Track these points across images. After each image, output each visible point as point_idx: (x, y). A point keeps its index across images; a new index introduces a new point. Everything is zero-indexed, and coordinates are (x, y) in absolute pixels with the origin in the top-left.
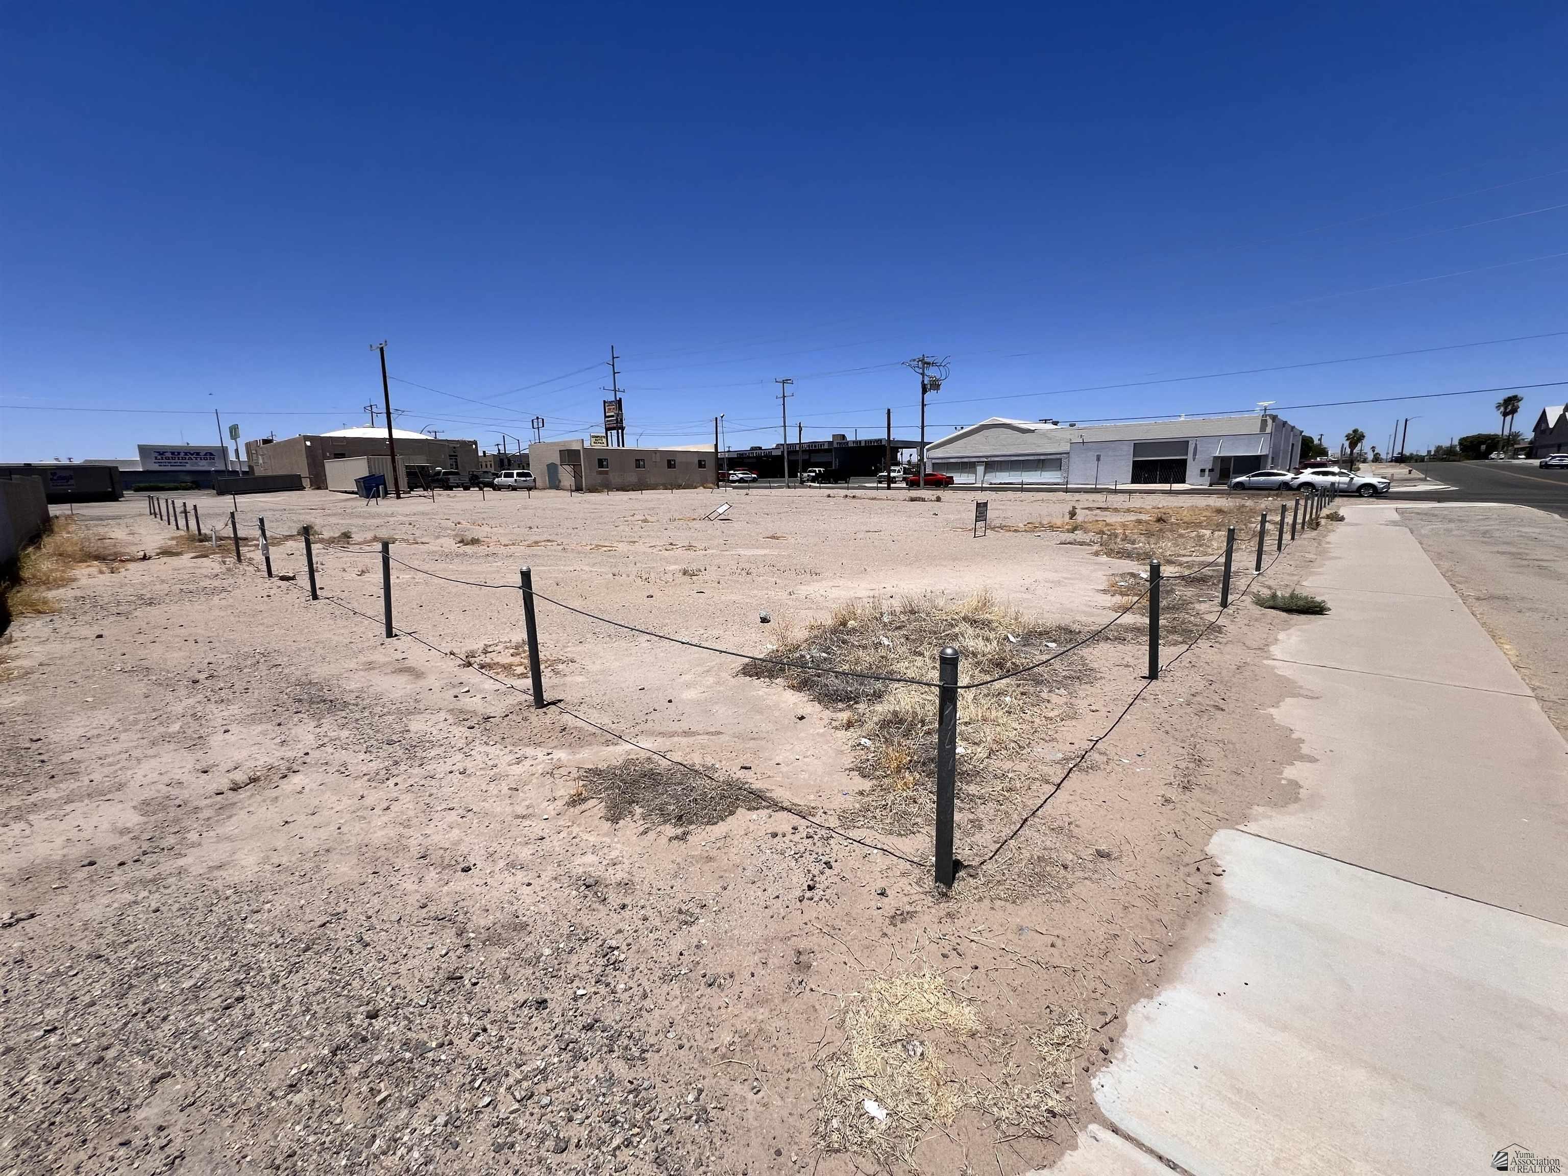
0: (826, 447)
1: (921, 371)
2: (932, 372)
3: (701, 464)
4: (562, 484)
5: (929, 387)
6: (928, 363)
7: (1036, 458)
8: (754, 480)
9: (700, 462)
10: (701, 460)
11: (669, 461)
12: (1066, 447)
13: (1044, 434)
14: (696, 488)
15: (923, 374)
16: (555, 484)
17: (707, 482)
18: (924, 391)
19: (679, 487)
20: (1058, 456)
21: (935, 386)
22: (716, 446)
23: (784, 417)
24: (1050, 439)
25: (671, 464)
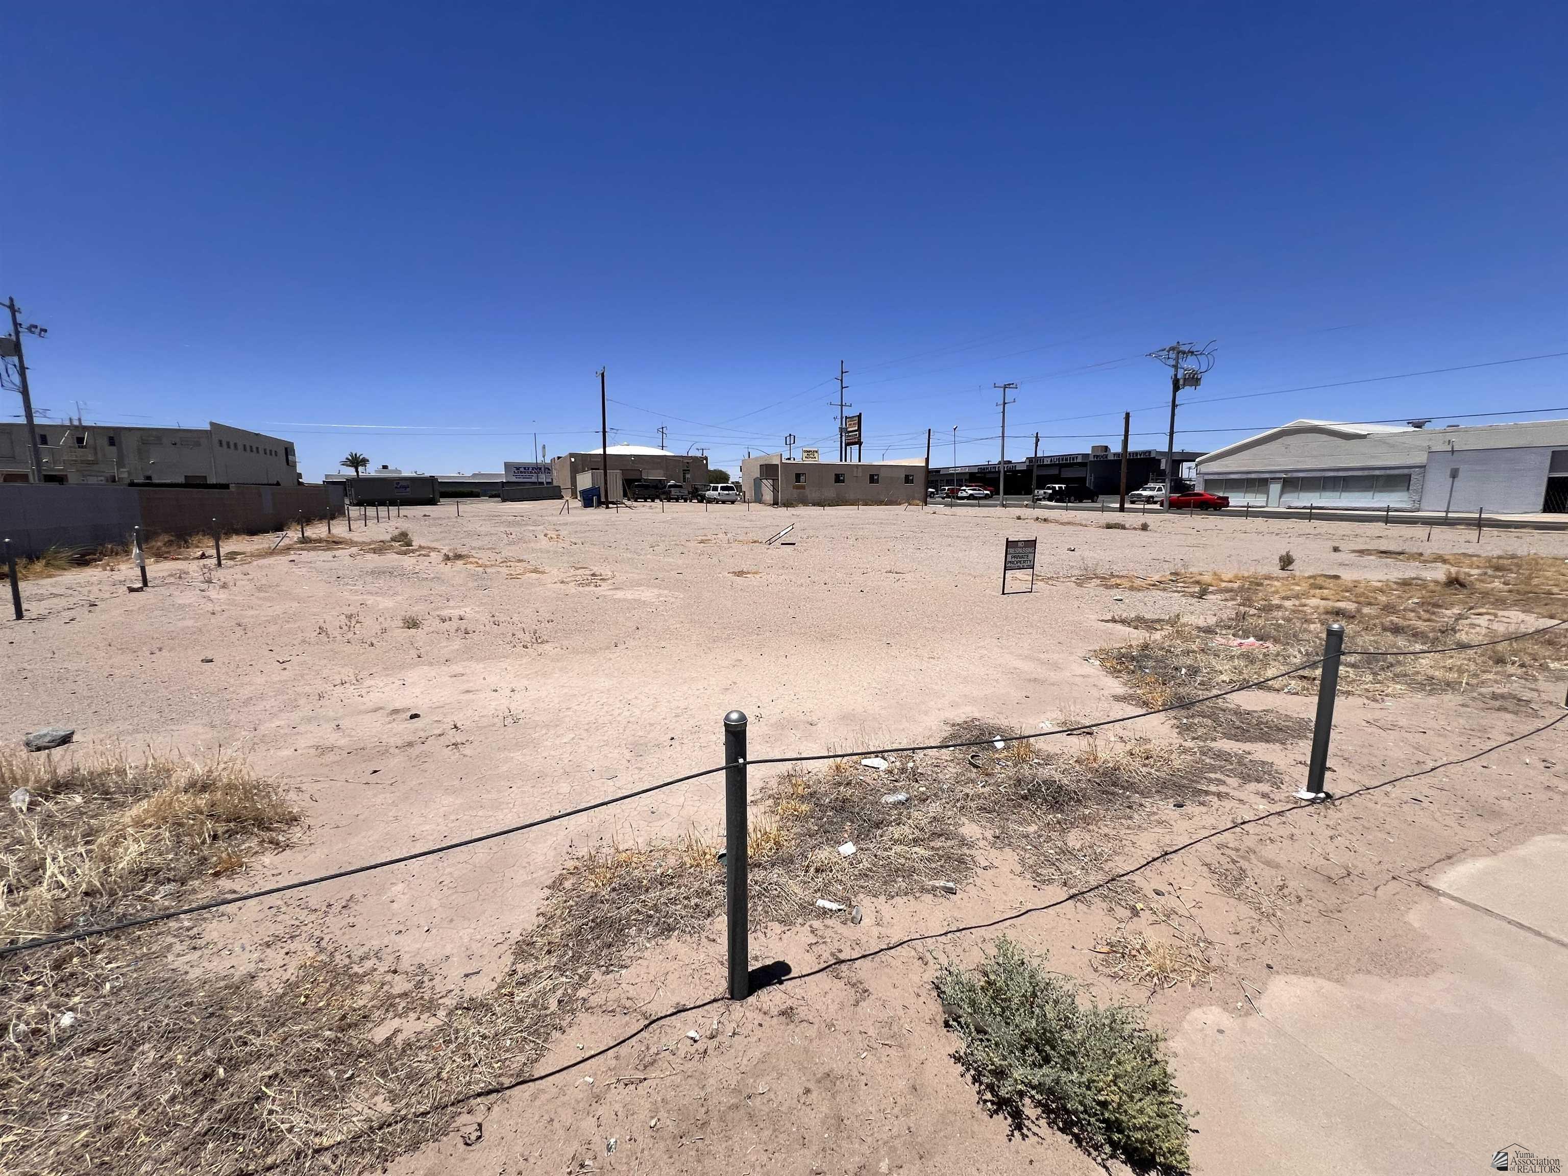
0: (1079, 460)
1: (1174, 363)
2: (1190, 364)
3: (908, 479)
4: (764, 498)
5: (1181, 382)
6: (1184, 353)
7: (1366, 473)
8: (986, 497)
9: (907, 477)
10: (908, 475)
11: (872, 477)
12: (1421, 458)
13: (1383, 441)
14: (900, 504)
15: (1176, 367)
16: (759, 500)
17: (914, 498)
18: (1176, 388)
19: (880, 503)
20: (1406, 471)
21: (1194, 380)
22: (927, 460)
23: (1003, 427)
24: (1393, 446)
25: (873, 479)
